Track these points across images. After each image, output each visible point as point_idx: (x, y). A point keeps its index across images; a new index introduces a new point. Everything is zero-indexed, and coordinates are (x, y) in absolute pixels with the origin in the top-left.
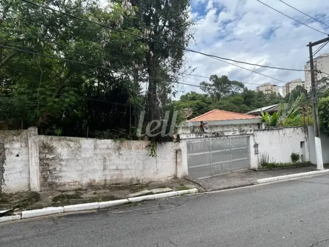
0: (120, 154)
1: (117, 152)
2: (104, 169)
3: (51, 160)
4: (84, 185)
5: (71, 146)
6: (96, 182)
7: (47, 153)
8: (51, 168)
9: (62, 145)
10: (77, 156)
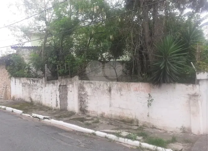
0: (121, 95)
1: (119, 93)
2: (110, 106)
3: (83, 95)
4: (99, 115)
5: (92, 87)
6: (105, 115)
7: (82, 91)
8: (83, 100)
9: (88, 86)
10: (95, 94)
